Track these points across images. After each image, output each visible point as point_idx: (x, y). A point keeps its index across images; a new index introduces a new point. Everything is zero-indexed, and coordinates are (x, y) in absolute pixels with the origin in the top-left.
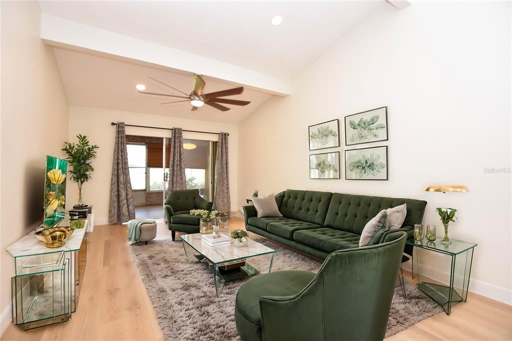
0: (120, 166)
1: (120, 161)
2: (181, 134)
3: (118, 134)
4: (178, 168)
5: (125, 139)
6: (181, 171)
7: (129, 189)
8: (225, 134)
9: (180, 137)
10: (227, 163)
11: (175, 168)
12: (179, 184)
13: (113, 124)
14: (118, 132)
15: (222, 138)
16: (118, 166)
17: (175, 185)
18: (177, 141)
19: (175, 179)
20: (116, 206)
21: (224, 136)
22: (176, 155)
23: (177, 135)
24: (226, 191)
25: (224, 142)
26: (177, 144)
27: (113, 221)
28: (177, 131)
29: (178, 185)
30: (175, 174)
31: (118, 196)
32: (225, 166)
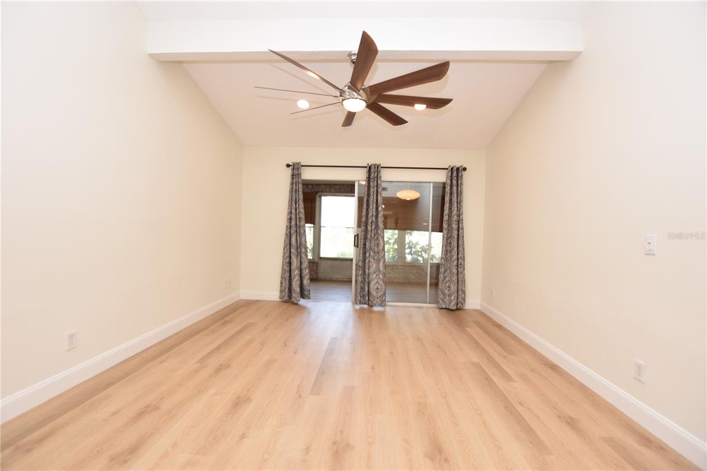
0: (293, 223)
1: (293, 216)
2: (378, 172)
3: (293, 179)
4: (373, 227)
5: (300, 185)
6: (376, 234)
7: (303, 256)
8: (458, 169)
9: (378, 178)
10: (459, 221)
11: (369, 228)
12: (374, 252)
13: (288, 166)
14: (293, 175)
15: (451, 176)
16: (290, 222)
17: (367, 254)
18: (372, 184)
19: (368, 244)
20: (288, 278)
21: (456, 173)
22: (371, 207)
23: (373, 175)
24: (455, 271)
25: (455, 182)
26: (372, 190)
27: (284, 296)
28: (372, 170)
29: (372, 253)
30: (369, 236)
31: (290, 263)
32: (455, 226)
